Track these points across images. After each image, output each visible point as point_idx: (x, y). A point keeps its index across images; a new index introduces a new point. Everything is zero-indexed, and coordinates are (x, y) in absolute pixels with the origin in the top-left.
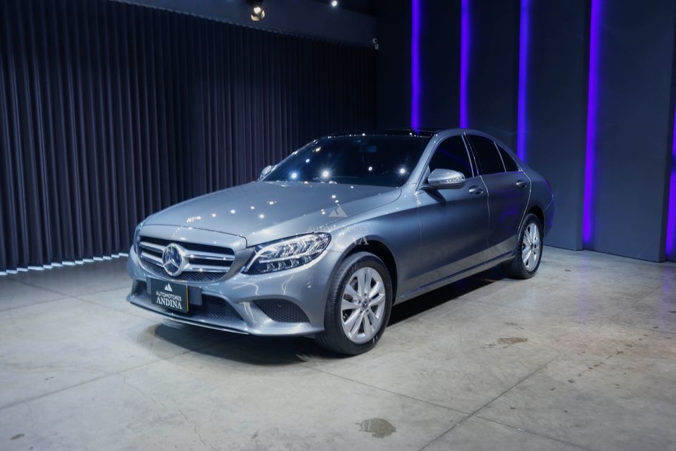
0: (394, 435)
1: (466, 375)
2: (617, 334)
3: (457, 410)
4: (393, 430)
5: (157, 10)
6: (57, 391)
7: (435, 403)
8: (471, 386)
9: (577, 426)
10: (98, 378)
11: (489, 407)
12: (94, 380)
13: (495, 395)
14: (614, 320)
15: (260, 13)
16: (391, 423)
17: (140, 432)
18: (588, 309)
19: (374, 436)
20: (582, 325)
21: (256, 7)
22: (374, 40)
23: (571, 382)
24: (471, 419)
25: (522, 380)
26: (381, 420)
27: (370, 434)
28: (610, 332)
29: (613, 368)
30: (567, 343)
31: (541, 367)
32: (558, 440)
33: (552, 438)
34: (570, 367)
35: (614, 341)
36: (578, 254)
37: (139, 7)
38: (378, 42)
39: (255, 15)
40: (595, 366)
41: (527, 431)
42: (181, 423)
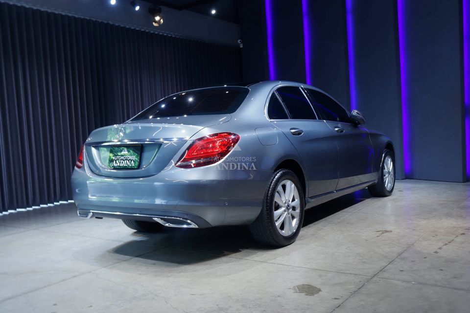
0: (320, 293)
1: (357, 254)
2: (455, 223)
3: (361, 275)
4: (319, 290)
5: (84, 19)
6: (45, 287)
7: (342, 272)
8: (364, 260)
9: (454, 278)
10: (75, 277)
11: (384, 271)
12: (72, 278)
13: (385, 265)
14: (448, 215)
15: (160, 21)
16: (316, 286)
17: (123, 306)
18: (427, 212)
19: (307, 295)
20: (427, 220)
21: (156, 16)
22: (239, 41)
23: (436, 252)
24: (374, 279)
25: (400, 254)
26: (307, 285)
27: (303, 294)
28: (449, 223)
29: (462, 243)
30: (422, 231)
31: (410, 246)
32: (446, 287)
33: (439, 286)
34: (430, 244)
35: (454, 227)
36: (403, 182)
37: (71, 17)
38: (242, 42)
39: (156, 22)
40: (449, 242)
41: (420, 283)
42: (153, 299)
